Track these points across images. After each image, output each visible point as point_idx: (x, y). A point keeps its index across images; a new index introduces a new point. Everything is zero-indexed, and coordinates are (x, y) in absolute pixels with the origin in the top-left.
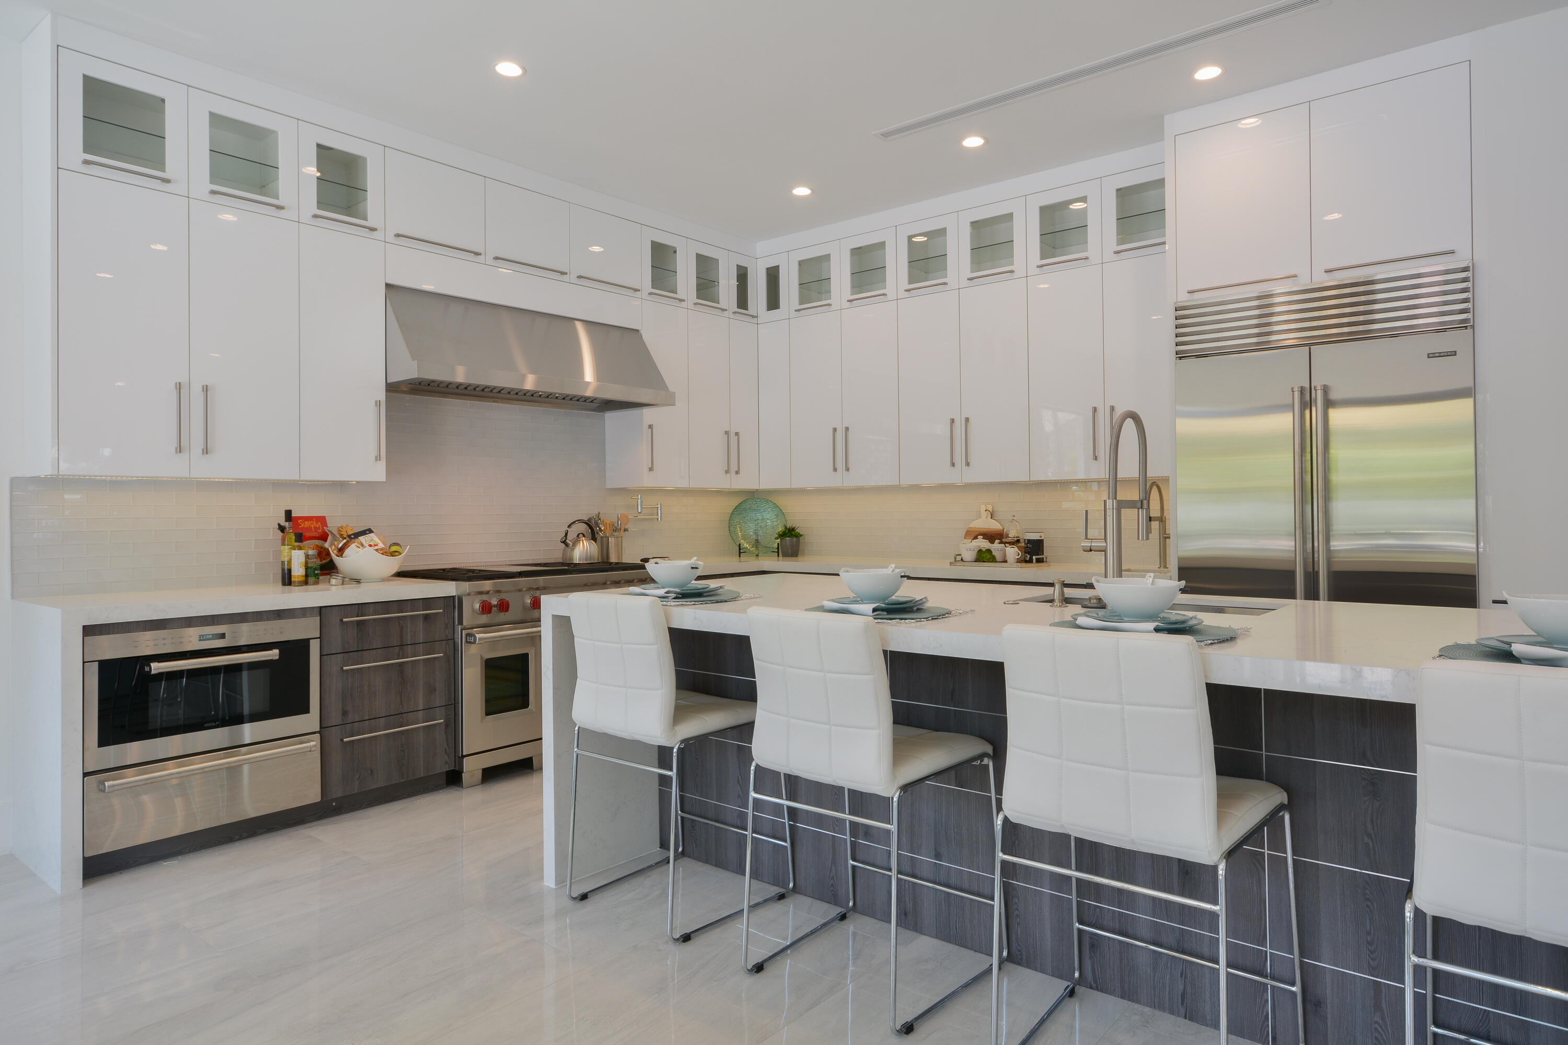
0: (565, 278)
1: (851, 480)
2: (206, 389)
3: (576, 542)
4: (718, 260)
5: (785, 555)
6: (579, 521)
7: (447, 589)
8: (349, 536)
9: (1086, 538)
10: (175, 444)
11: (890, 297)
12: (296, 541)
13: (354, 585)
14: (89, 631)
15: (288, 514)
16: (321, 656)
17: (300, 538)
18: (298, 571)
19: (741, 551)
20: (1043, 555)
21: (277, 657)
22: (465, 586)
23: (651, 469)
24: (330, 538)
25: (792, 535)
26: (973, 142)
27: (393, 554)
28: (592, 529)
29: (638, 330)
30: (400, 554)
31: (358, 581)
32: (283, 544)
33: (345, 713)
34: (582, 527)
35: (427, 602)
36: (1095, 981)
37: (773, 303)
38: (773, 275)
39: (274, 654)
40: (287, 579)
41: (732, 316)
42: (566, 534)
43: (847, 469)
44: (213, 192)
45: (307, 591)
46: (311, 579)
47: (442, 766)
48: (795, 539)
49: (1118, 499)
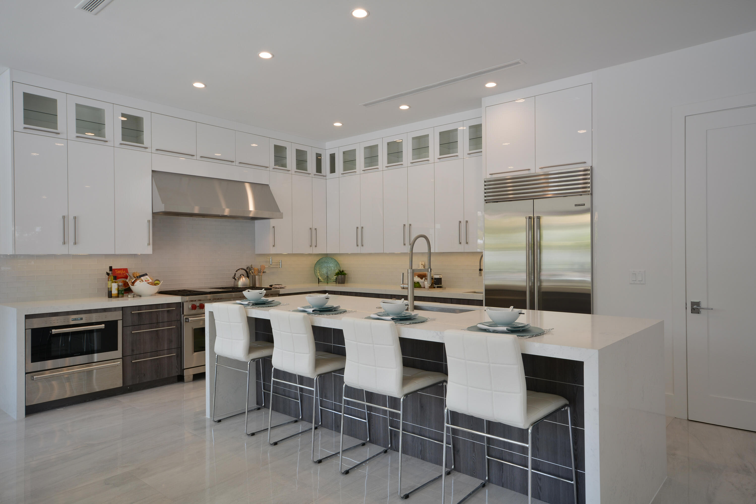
0: (234, 164)
1: (364, 250)
2: (75, 218)
3: (239, 278)
4: (307, 151)
5: (339, 283)
6: (242, 269)
7: (177, 299)
8: (137, 277)
9: (403, 283)
10: (62, 241)
11: (380, 169)
12: (114, 279)
13: (139, 298)
14: (27, 317)
15: (111, 268)
16: (123, 327)
17: (116, 278)
18: (114, 292)
19: (319, 281)
21: (104, 328)
22: (187, 298)
23: (274, 246)
24: (129, 278)
25: (342, 274)
26: (404, 107)
27: (155, 285)
28: (248, 273)
29: (268, 185)
30: (159, 284)
31: (140, 296)
32: (109, 281)
33: (133, 351)
34: (244, 272)
35: (169, 305)
37: (333, 170)
38: (333, 157)
39: (103, 326)
40: (110, 295)
41: (313, 176)
42: (235, 275)
43: (362, 246)
44: (77, 137)
45: (118, 300)
46: (120, 295)
47: (175, 373)
48: (343, 276)
49: (413, 269)
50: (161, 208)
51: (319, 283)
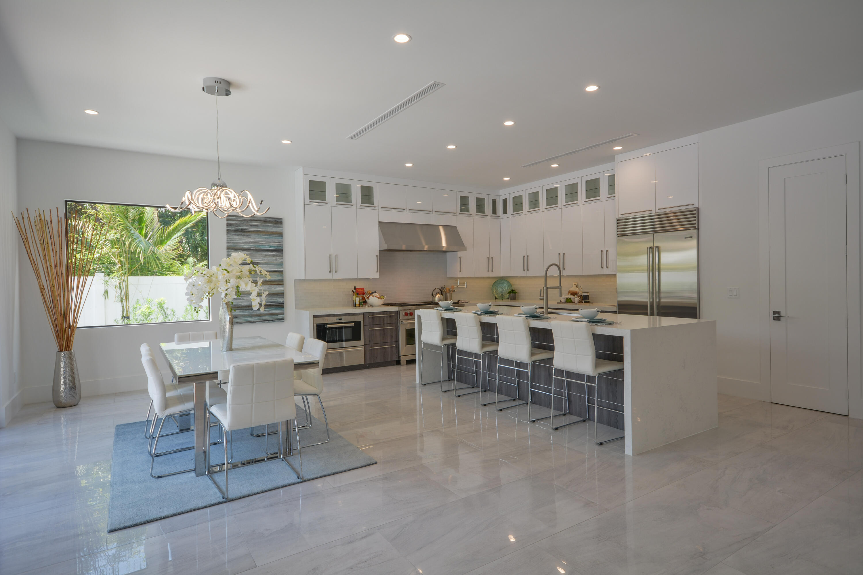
0: (431, 213)
1: (530, 274)
2: (336, 256)
3: (436, 295)
4: (485, 199)
5: (511, 300)
6: (438, 288)
7: (395, 309)
8: (370, 294)
9: (541, 296)
10: (329, 270)
11: (541, 210)
12: (357, 295)
13: (372, 307)
14: (315, 317)
15: (355, 287)
16: (364, 326)
17: (358, 294)
18: (357, 303)
19: (495, 298)
20: (588, 300)
21: (354, 325)
22: (401, 308)
23: (460, 271)
24: (365, 294)
25: (513, 292)
26: (555, 166)
27: (382, 299)
28: (442, 291)
29: (456, 226)
30: (383, 299)
31: (373, 306)
32: (354, 296)
33: (370, 341)
34: (439, 291)
35: (390, 312)
36: (534, 402)
37: (505, 212)
38: (505, 201)
39: (353, 324)
40: (355, 306)
41: (490, 217)
42: (433, 293)
43: (528, 270)
44: (337, 204)
45: (360, 308)
46: (361, 305)
47: (395, 358)
48: (514, 294)
49: (547, 286)
50: (385, 247)
51: (495, 300)
